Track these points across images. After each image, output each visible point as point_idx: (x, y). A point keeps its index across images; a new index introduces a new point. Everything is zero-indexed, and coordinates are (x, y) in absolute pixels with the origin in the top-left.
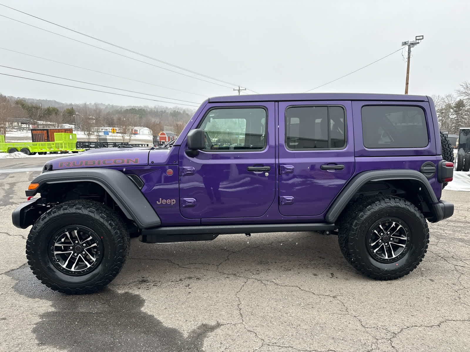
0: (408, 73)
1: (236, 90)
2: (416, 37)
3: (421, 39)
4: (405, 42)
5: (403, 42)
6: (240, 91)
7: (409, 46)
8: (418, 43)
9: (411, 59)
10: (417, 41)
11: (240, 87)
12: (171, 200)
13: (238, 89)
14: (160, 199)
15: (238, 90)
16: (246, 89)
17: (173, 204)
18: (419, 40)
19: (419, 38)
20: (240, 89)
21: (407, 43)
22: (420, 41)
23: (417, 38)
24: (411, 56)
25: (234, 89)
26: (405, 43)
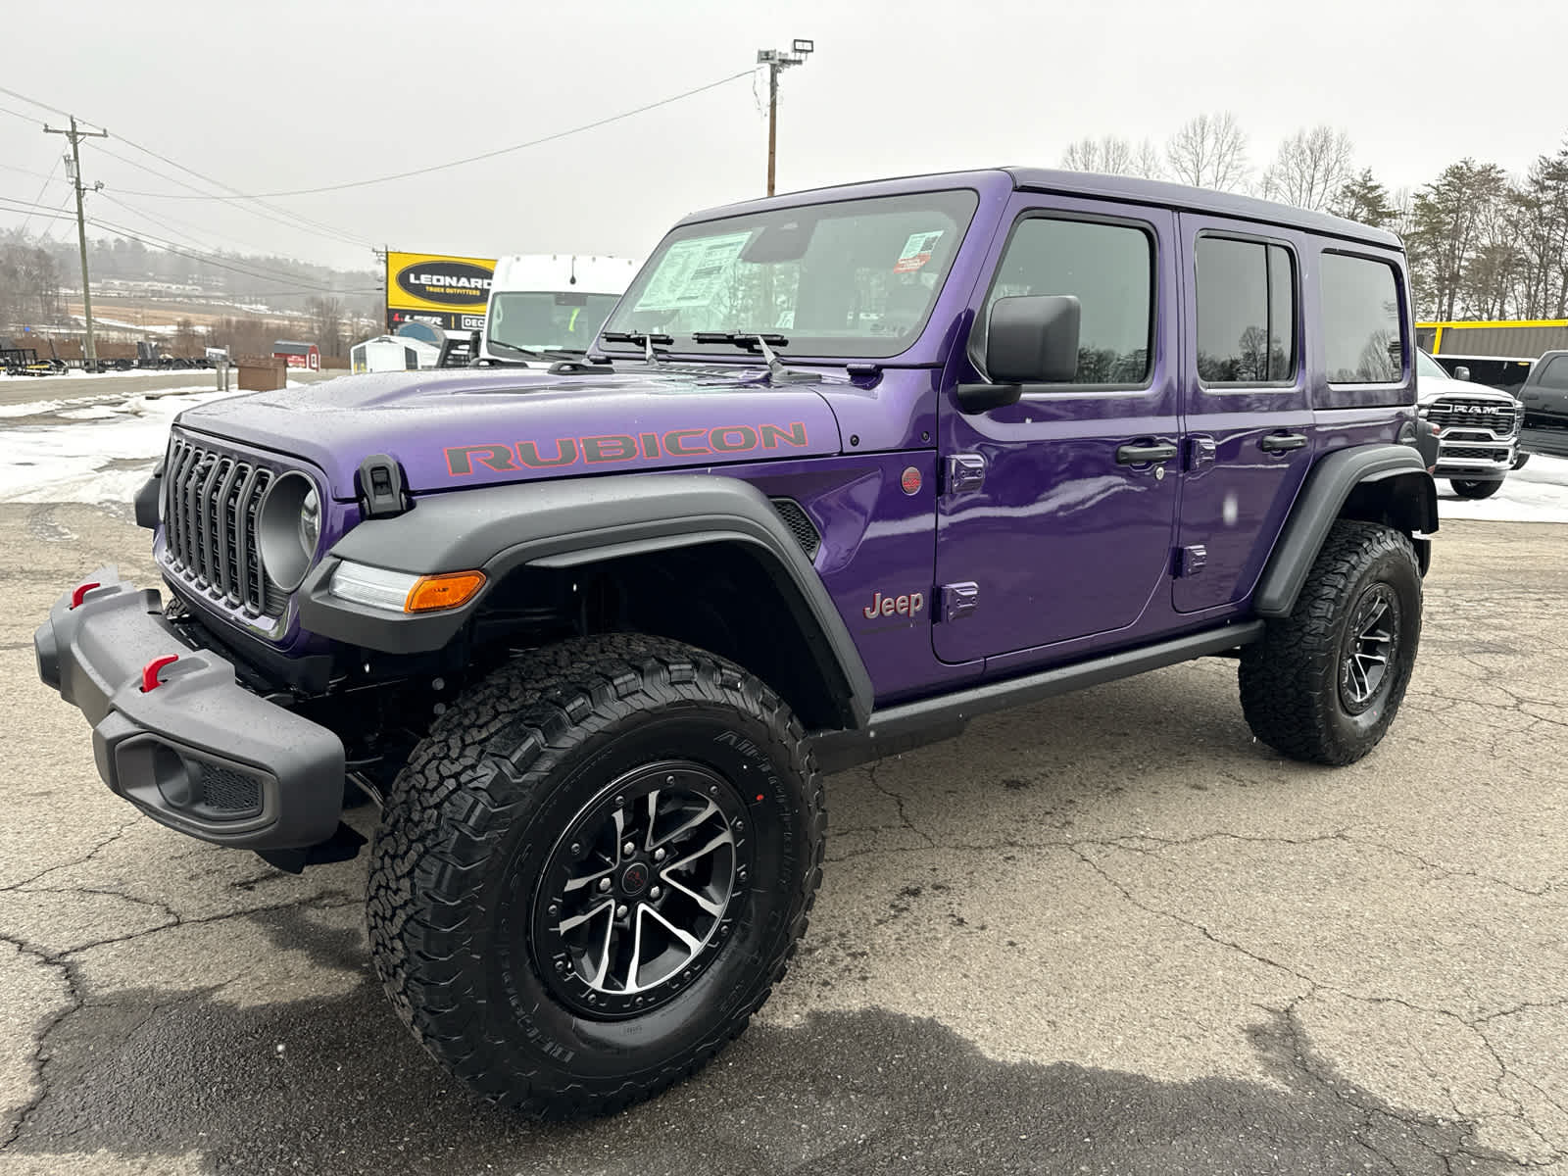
0: (772, 153)
1: (61, 132)
2: (795, 41)
3: (807, 51)
4: (767, 53)
5: (760, 52)
6: (79, 137)
7: (773, 66)
8: (799, 62)
9: (778, 107)
10: (798, 56)
11: (78, 123)
12: (909, 598)
13: (70, 129)
14: (878, 595)
15: (67, 133)
16: (105, 131)
17: (916, 612)
18: (801, 51)
19: (803, 48)
20: (78, 130)
21: (771, 54)
22: (803, 55)
23: (799, 46)
24: (778, 102)
25: (46, 126)
26: (765, 56)
